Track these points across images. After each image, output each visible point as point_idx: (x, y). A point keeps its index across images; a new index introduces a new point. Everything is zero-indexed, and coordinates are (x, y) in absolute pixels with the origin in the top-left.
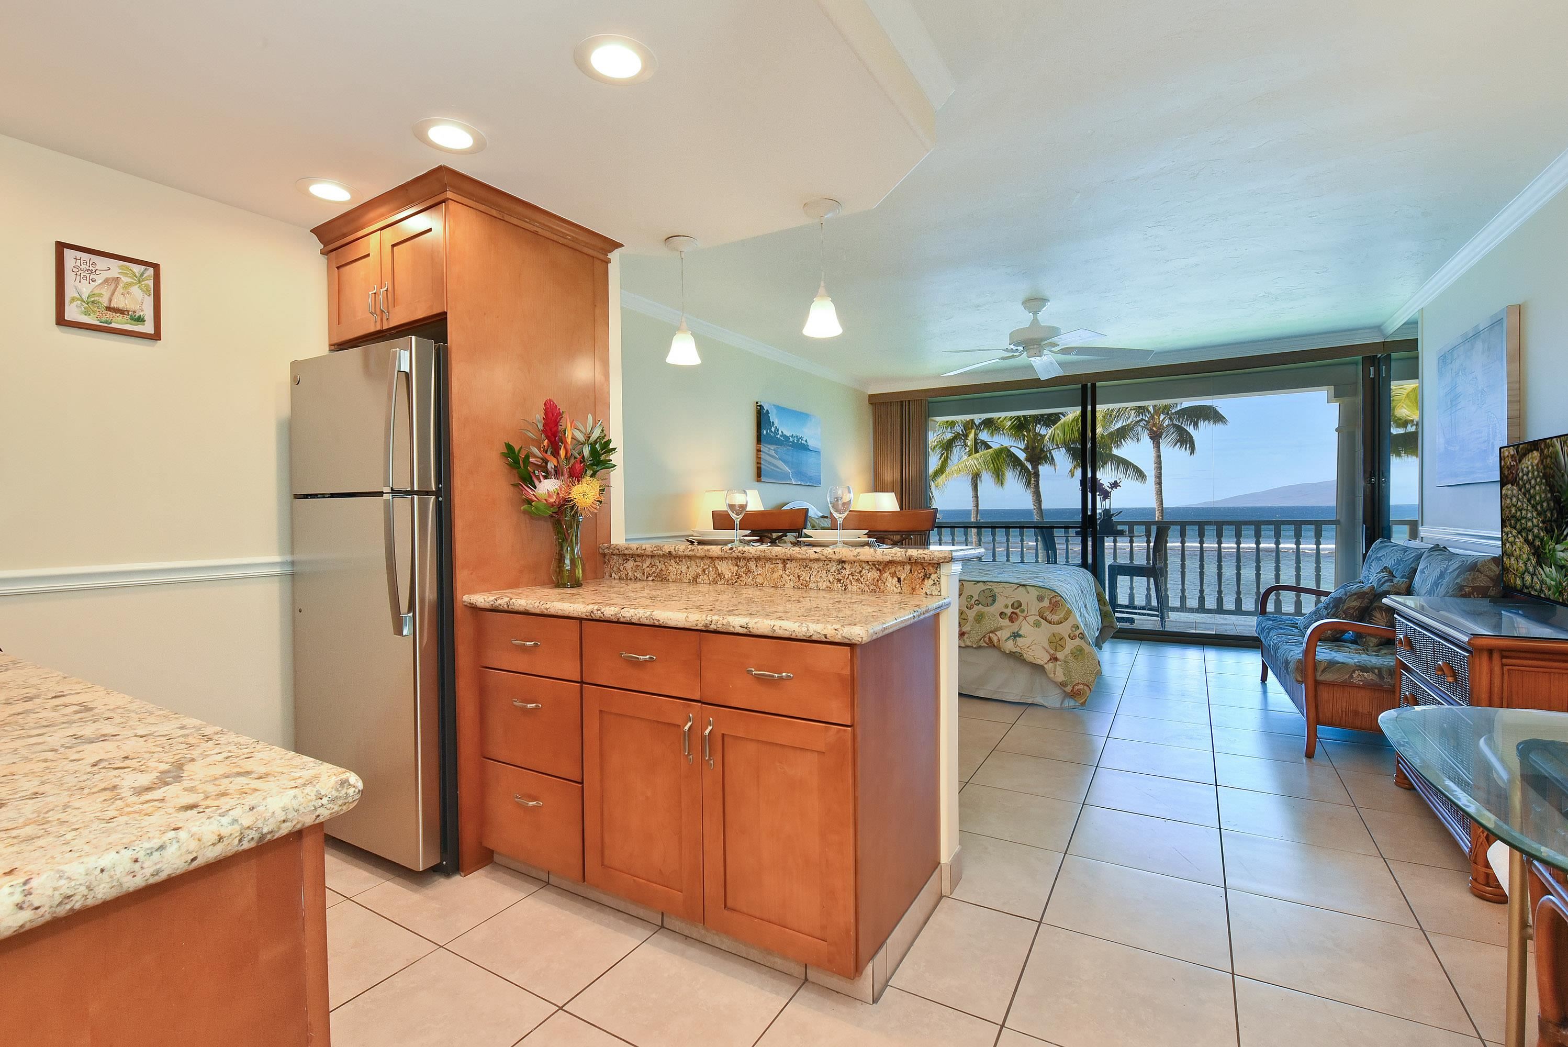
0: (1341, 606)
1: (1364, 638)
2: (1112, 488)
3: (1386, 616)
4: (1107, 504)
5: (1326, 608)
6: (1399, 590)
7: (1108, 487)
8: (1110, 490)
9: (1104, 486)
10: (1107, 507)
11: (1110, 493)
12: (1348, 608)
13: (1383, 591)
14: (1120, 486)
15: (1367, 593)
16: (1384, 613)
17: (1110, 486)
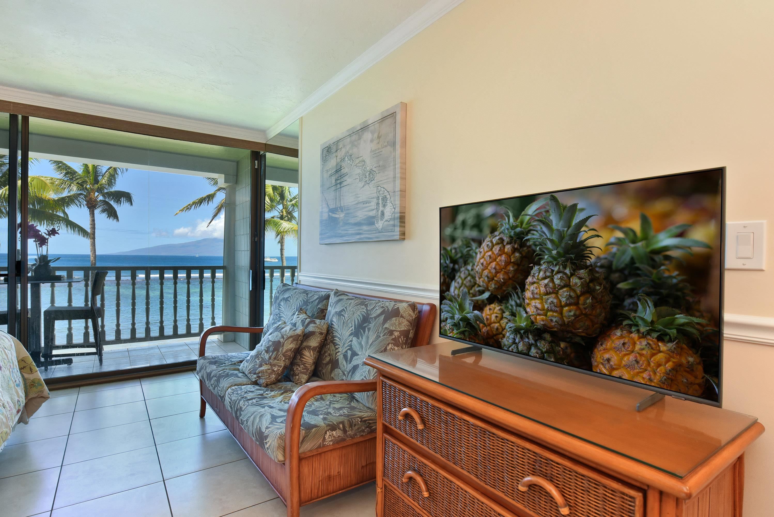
0: (281, 350)
1: (297, 375)
2: (49, 235)
3: (314, 354)
4: (44, 250)
5: (267, 352)
6: (321, 330)
7: (45, 233)
8: (47, 237)
9: (40, 233)
10: (44, 253)
11: (48, 239)
12: (287, 351)
13: (309, 331)
14: (58, 233)
15: (300, 336)
16: (312, 352)
17: (47, 233)
